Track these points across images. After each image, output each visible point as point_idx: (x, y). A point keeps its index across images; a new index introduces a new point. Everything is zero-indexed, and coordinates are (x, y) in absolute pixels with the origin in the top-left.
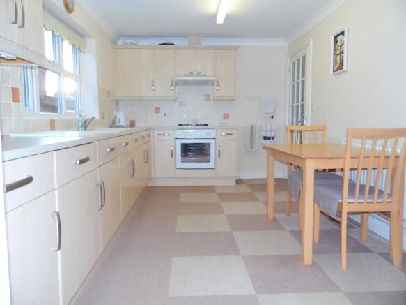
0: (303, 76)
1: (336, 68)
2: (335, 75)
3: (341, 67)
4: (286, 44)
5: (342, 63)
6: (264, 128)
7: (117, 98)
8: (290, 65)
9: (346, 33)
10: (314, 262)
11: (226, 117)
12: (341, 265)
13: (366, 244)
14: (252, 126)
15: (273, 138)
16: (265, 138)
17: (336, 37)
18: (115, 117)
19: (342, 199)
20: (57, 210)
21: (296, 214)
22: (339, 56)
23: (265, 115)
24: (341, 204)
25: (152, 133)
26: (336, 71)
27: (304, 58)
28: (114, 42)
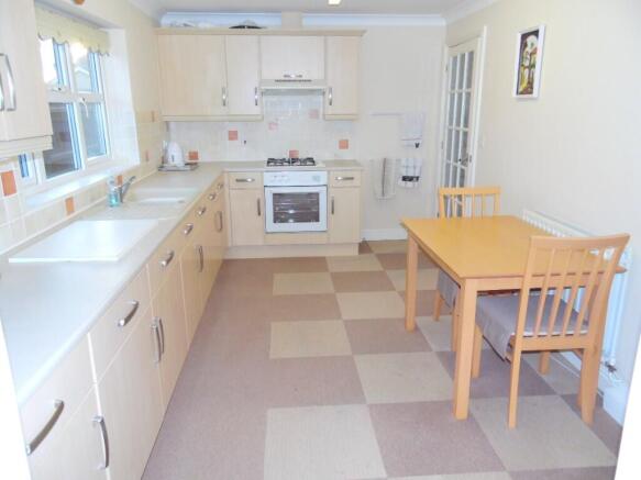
0: (469, 85)
1: (520, 90)
2: (520, 99)
3: (529, 90)
4: (443, 23)
5: (530, 84)
6: (403, 162)
7: (166, 119)
8: (447, 60)
9: (541, 34)
10: (470, 415)
11: (344, 145)
12: (508, 421)
13: (545, 377)
14: (385, 161)
15: (417, 178)
16: (405, 179)
17: (524, 37)
18: (166, 151)
19: (516, 332)
20: (100, 414)
21: (450, 317)
22: (527, 70)
23: (405, 143)
24: (513, 339)
25: (226, 181)
26: (522, 93)
27: (471, 54)
28: (157, 24)
